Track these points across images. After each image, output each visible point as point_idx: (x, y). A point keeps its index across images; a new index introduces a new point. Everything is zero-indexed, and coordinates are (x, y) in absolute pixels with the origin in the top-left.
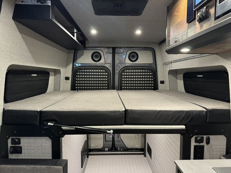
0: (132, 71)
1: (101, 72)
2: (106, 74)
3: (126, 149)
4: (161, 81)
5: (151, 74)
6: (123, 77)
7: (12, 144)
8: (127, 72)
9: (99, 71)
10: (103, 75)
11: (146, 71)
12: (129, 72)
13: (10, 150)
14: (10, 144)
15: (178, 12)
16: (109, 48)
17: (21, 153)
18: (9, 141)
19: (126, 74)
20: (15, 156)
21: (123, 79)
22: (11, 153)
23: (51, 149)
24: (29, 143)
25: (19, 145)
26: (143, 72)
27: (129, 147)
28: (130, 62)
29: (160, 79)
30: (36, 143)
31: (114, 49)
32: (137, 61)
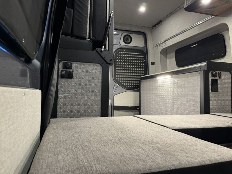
0: (126, 53)
4: (152, 62)
5: (142, 56)
7: (63, 68)
11: (138, 54)
12: (123, 54)
17: (72, 78)
18: (61, 65)
19: (120, 55)
20: (66, 81)
21: (117, 60)
22: (62, 77)
23: (101, 76)
24: (81, 69)
25: (70, 70)
26: (135, 55)
28: (124, 44)
30: (87, 69)
32: (131, 43)
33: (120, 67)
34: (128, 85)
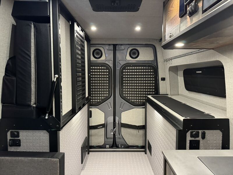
0: (133, 68)
1: (102, 69)
2: (107, 71)
3: (127, 146)
4: (162, 78)
5: (152, 71)
6: (124, 74)
7: (11, 137)
8: (128, 69)
9: (101, 68)
10: (104, 72)
11: (147, 68)
12: (130, 69)
13: (9, 142)
14: (9, 137)
15: (172, 7)
16: (109, 45)
17: (20, 145)
18: (9, 134)
19: (127, 71)
20: (14, 149)
21: (124, 76)
22: (11, 146)
23: (49, 142)
24: (28, 136)
25: (18, 138)
26: (143, 69)
27: (130, 144)
28: (131, 59)
29: (160, 76)
30: (34, 137)
31: (115, 46)
32: (138, 58)
33: (128, 83)
34: (136, 102)
